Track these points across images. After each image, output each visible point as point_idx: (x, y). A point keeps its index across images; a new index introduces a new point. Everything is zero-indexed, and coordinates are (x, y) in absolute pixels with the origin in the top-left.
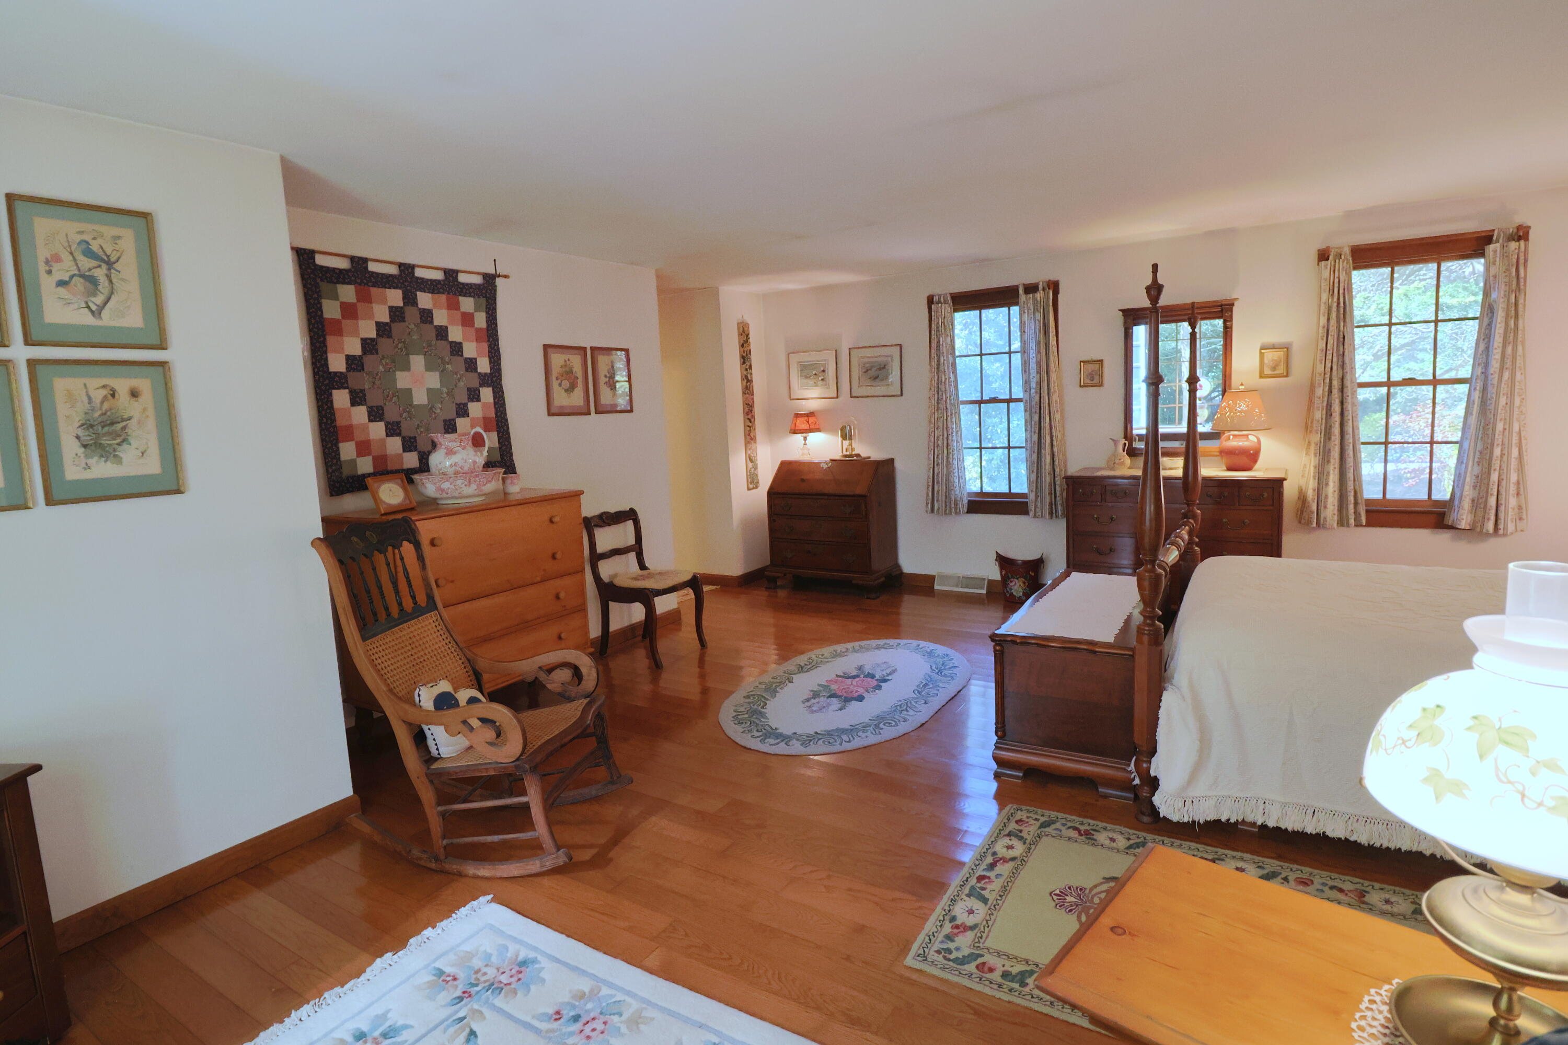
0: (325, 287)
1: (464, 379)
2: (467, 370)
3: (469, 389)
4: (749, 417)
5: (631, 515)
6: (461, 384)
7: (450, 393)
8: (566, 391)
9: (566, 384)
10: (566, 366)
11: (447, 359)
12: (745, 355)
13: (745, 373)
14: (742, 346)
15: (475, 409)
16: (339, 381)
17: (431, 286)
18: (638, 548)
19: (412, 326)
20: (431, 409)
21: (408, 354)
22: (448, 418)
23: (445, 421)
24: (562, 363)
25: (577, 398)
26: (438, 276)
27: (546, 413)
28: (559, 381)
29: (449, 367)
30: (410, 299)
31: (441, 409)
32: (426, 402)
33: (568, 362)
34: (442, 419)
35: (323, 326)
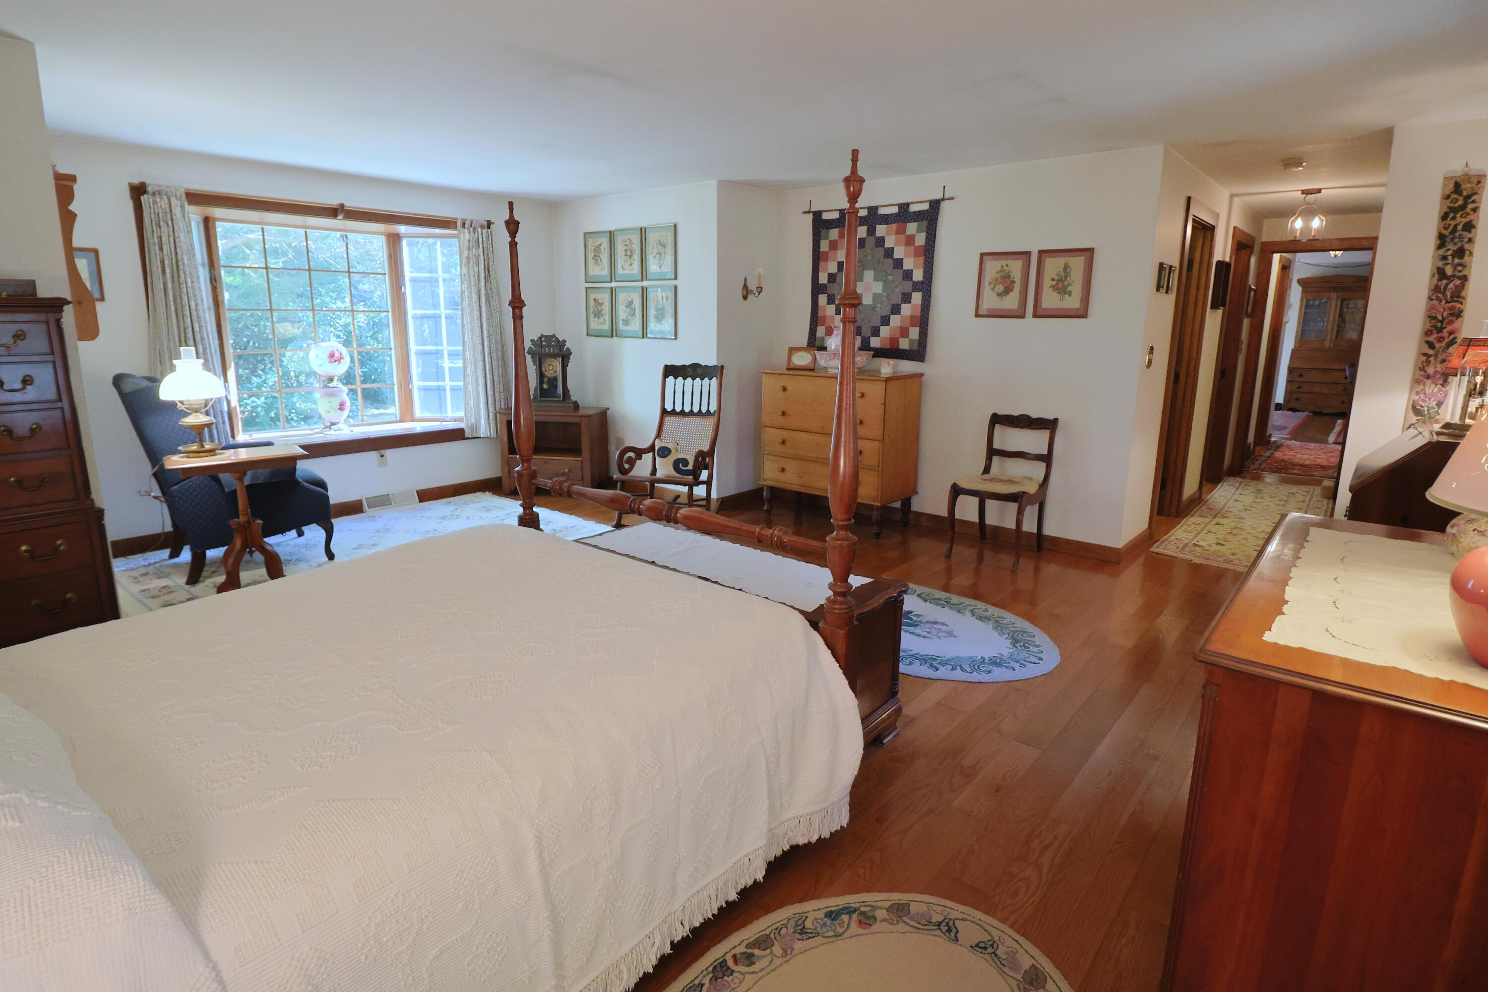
0: (823, 232)
1: (900, 286)
2: (904, 279)
3: (903, 294)
4: (1431, 339)
5: (1050, 425)
6: (898, 289)
7: (888, 297)
8: (999, 295)
9: (1000, 288)
10: (1002, 271)
11: (889, 272)
12: (1447, 233)
13: (1440, 264)
14: (1444, 217)
15: (906, 309)
16: (823, 289)
17: (886, 219)
18: (1047, 459)
19: (869, 250)
20: (873, 308)
21: (863, 270)
22: (884, 315)
23: (882, 317)
24: (999, 268)
25: (1011, 302)
26: (895, 210)
27: (974, 314)
28: (992, 286)
29: (890, 278)
30: (871, 232)
31: (880, 308)
32: (871, 303)
33: (1005, 268)
34: (880, 315)
35: (819, 257)
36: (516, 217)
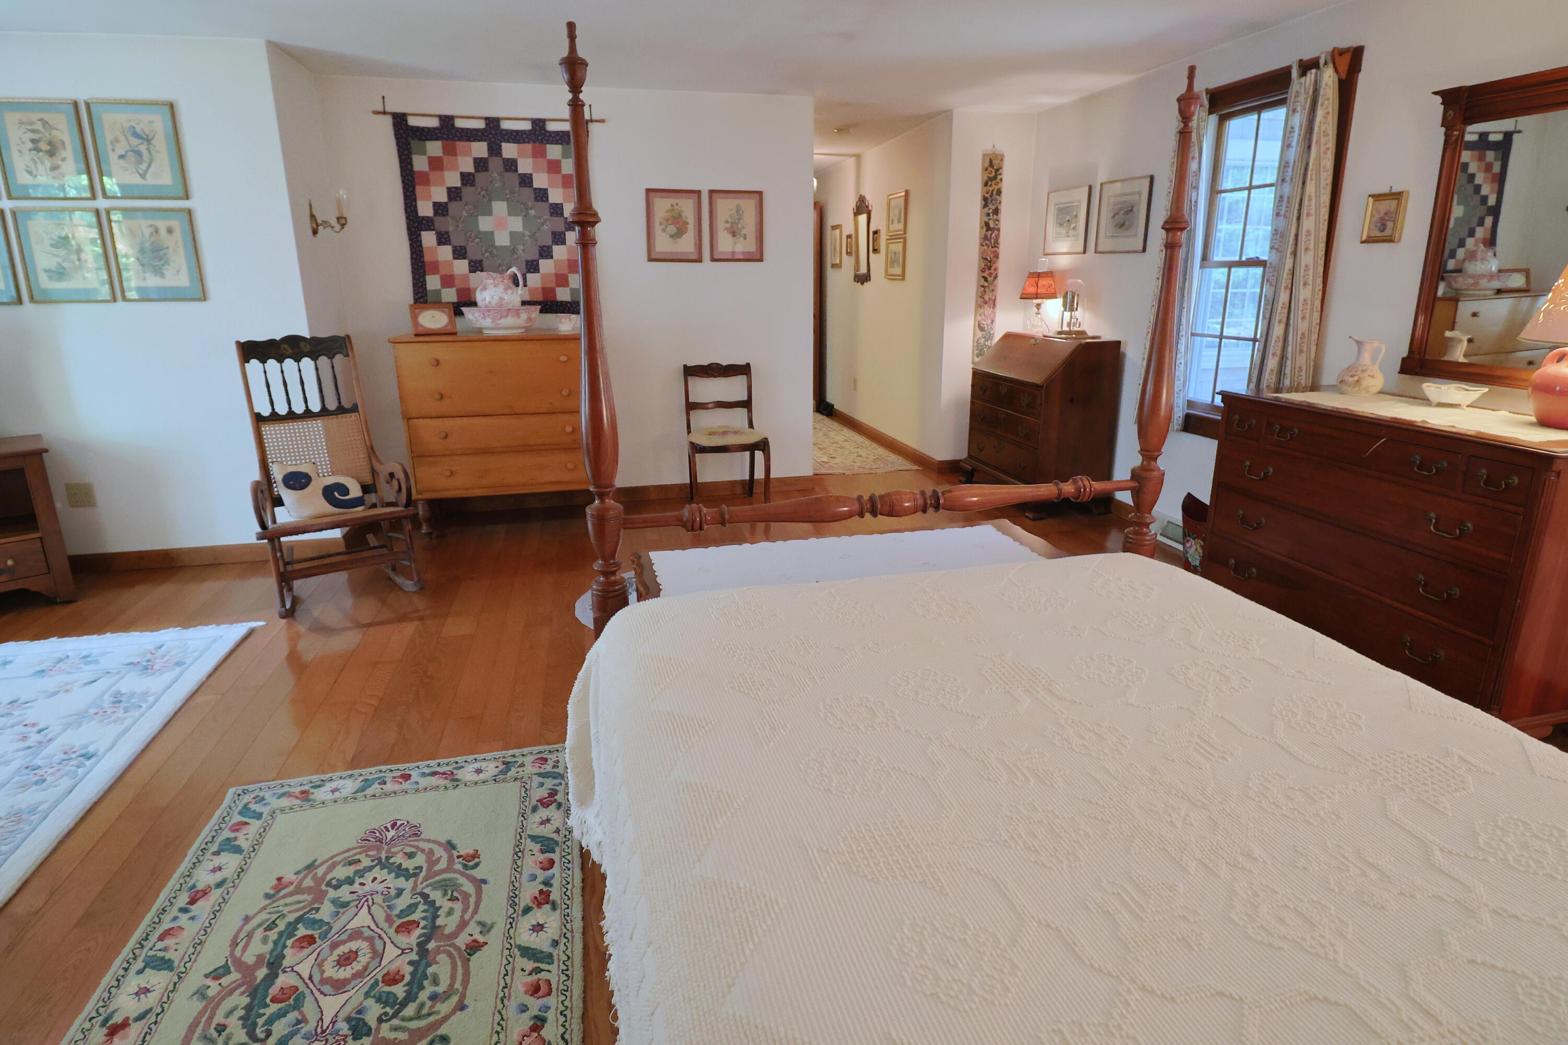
0: (414, 144)
1: (548, 223)
2: (552, 214)
3: (554, 233)
4: (985, 275)
5: (744, 370)
6: (545, 227)
7: (533, 236)
8: (672, 236)
9: (672, 229)
10: (673, 210)
11: (530, 205)
12: (987, 196)
13: (986, 219)
14: (986, 184)
15: (559, 252)
16: (427, 224)
17: (516, 137)
18: (747, 404)
19: (495, 175)
20: (513, 250)
21: (490, 201)
22: (529, 258)
23: (527, 262)
24: (669, 207)
25: (686, 244)
26: (526, 126)
27: (646, 258)
28: (663, 226)
29: (532, 212)
30: (495, 150)
31: (523, 250)
32: (508, 244)
33: (676, 207)
34: (524, 260)
35: (413, 178)
36: (581, 53)
